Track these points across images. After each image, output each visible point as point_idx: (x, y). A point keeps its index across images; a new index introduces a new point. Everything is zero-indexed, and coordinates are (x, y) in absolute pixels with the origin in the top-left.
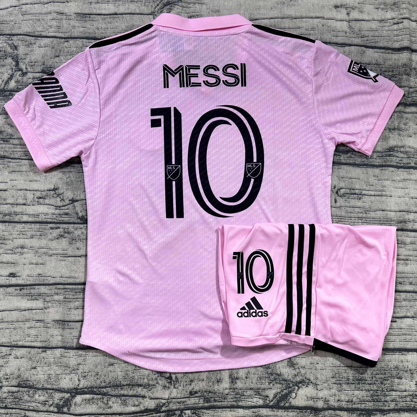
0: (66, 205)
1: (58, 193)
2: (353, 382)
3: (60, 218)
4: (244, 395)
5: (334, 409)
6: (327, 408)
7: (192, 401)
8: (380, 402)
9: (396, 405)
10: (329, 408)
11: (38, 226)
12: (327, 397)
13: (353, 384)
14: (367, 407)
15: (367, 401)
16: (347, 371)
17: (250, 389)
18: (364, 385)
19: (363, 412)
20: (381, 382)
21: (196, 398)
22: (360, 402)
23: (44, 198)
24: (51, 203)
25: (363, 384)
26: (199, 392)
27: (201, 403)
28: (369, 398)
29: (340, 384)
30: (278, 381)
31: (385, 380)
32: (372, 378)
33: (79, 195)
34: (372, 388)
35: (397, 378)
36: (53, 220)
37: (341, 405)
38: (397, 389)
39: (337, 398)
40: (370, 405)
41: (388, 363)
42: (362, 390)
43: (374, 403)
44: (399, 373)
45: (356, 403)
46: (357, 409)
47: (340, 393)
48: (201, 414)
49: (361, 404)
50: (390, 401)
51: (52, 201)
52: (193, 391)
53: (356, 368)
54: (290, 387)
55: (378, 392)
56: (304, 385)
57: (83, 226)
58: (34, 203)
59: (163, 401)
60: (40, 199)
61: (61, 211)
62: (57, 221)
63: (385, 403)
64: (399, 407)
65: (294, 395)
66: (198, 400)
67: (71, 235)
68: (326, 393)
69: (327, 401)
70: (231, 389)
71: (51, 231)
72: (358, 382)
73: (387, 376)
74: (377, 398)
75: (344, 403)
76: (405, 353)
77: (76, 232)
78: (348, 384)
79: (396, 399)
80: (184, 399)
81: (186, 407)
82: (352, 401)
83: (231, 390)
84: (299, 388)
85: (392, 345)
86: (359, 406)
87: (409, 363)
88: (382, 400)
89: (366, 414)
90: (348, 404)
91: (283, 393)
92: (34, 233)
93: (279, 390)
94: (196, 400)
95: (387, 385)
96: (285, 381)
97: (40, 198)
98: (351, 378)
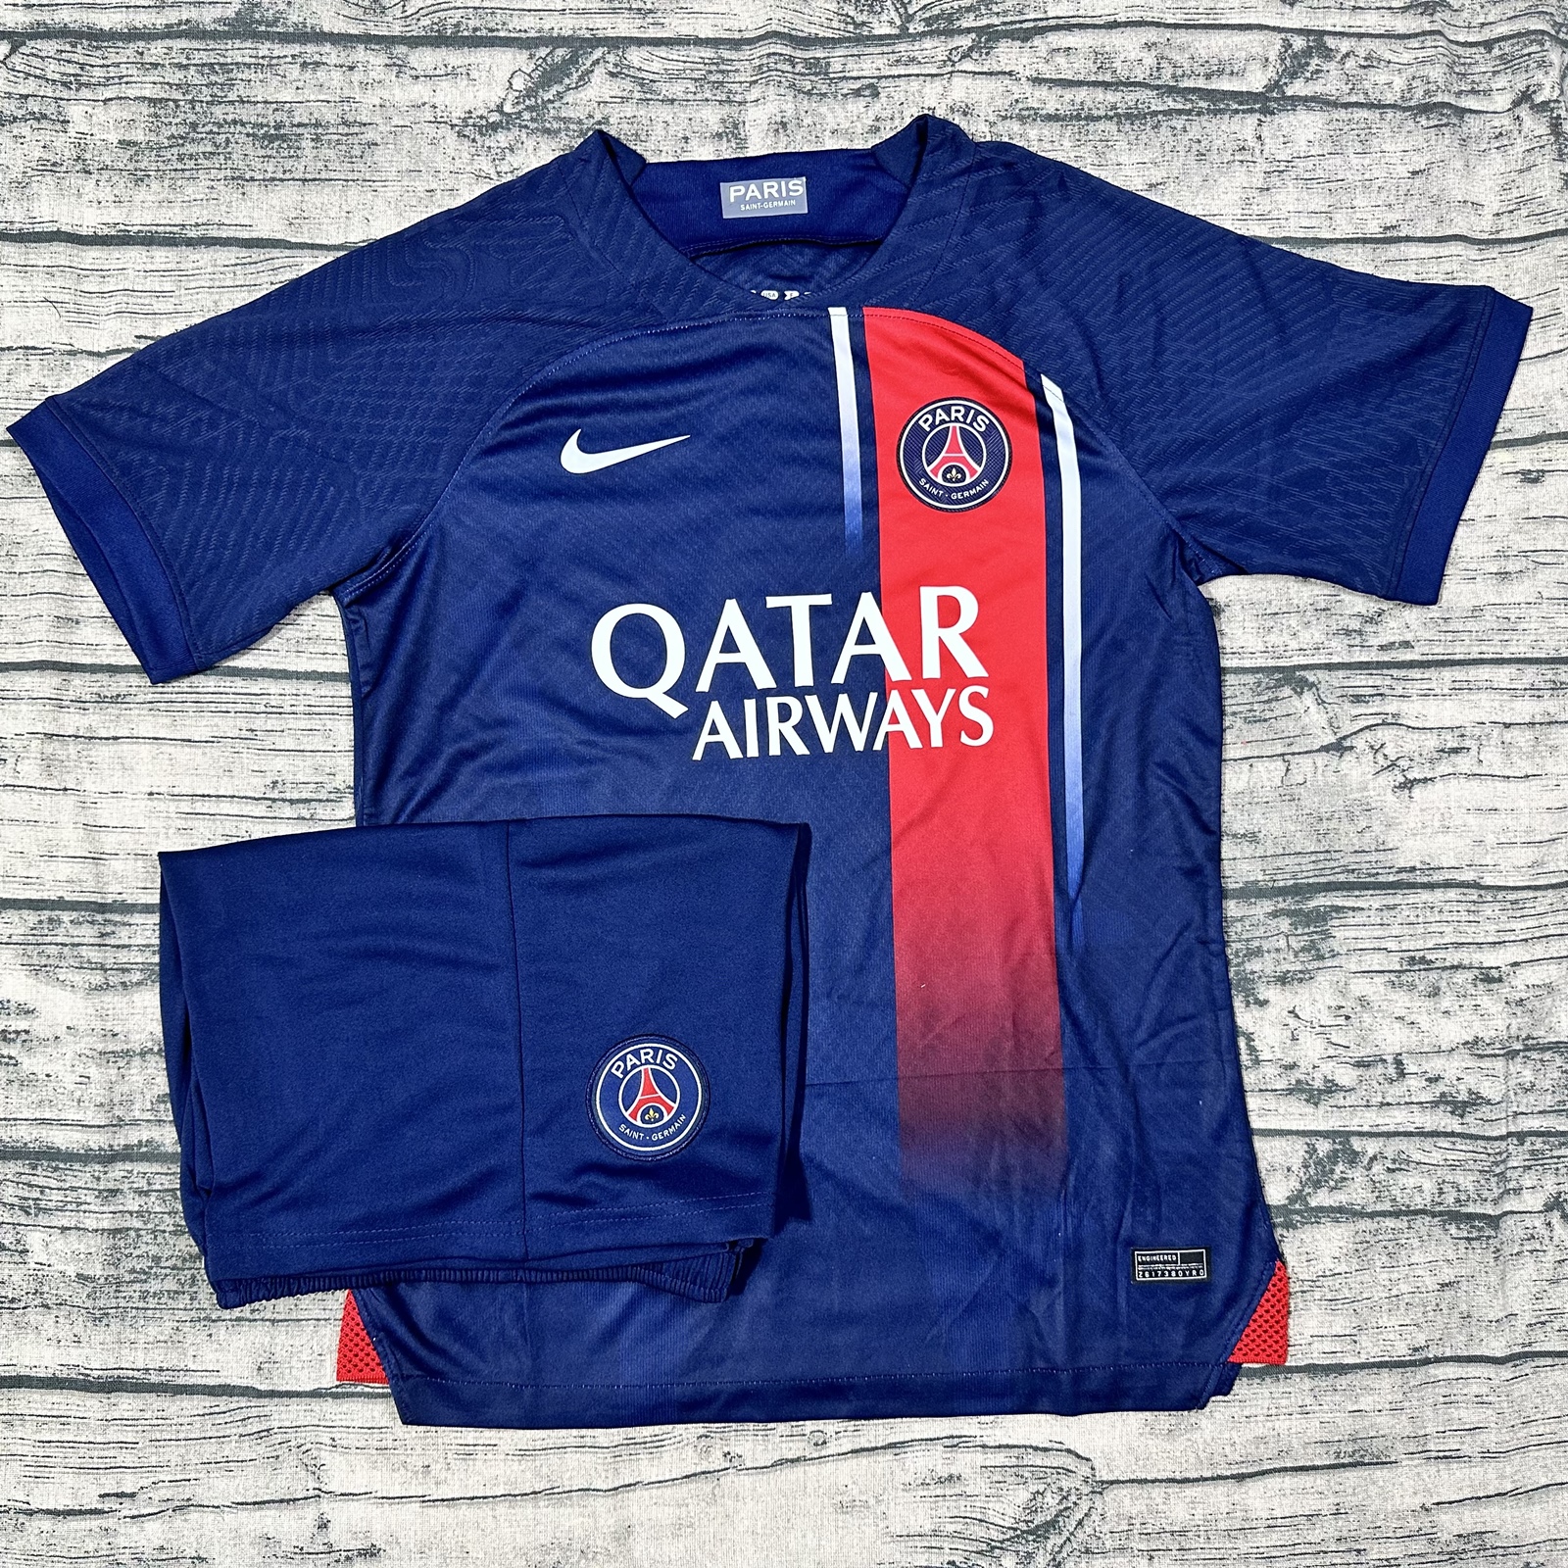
0: (1361, 730)
1: (1396, 772)
2: (300, 130)
3: (1378, 683)
4: (696, 80)
5: (367, 39)
6: (393, 43)
7: (871, 64)
8: (204, 65)
9: (142, 54)
10: (387, 41)
11: (1457, 650)
12: (393, 78)
13: (300, 125)
14: (248, 44)
15: (248, 66)
16: (320, 165)
17: (672, 101)
18: (260, 120)
19: (263, 28)
20: (195, 131)
21: (854, 74)
22: (274, 61)
23: (1443, 751)
24: (1416, 735)
25: (262, 126)
26: (845, 95)
27: (837, 59)
28: (240, 76)
29: (345, 123)
30: (572, 126)
31: (182, 138)
32: (228, 141)
33: (1320, 771)
34: (230, 109)
35: (135, 144)
36: (1402, 673)
37: (342, 54)
38: (135, 107)
39: (357, 76)
40: (239, 52)
41: (172, 197)
42: (266, 102)
43: (222, 60)
44: (131, 160)
45: (289, 59)
46: (285, 38)
47: (347, 93)
48: (835, 25)
49: (272, 58)
50: (163, 66)
51: (1412, 743)
52: (869, 99)
53: (288, 176)
54: (529, 108)
55: (209, 99)
56: (481, 117)
57: (1295, 658)
58: (1477, 731)
59: (967, 65)
60: (1455, 745)
61: (1378, 710)
62: (1391, 672)
63: (185, 62)
64: (131, 45)
65: (519, 83)
66: (849, 66)
67: (1335, 627)
68: (397, 91)
69: (395, 64)
70: (740, 103)
71: (1409, 637)
72: (282, 131)
73: (175, 150)
74: (213, 78)
75: (333, 59)
76: (106, 231)
77: (1317, 635)
78: (317, 125)
79: (141, 72)
80: (895, 71)
81: (888, 45)
82: (304, 65)
83: (738, 98)
84: (500, 109)
85: (158, 260)
86: (279, 50)
87: (91, 196)
88: (198, 72)
89: (252, 22)
90: (317, 58)
91: (554, 90)
92: (1471, 625)
93: (569, 98)
94: (854, 68)
95: (178, 120)
96: (547, 131)
97: (1456, 751)
98: (307, 144)
